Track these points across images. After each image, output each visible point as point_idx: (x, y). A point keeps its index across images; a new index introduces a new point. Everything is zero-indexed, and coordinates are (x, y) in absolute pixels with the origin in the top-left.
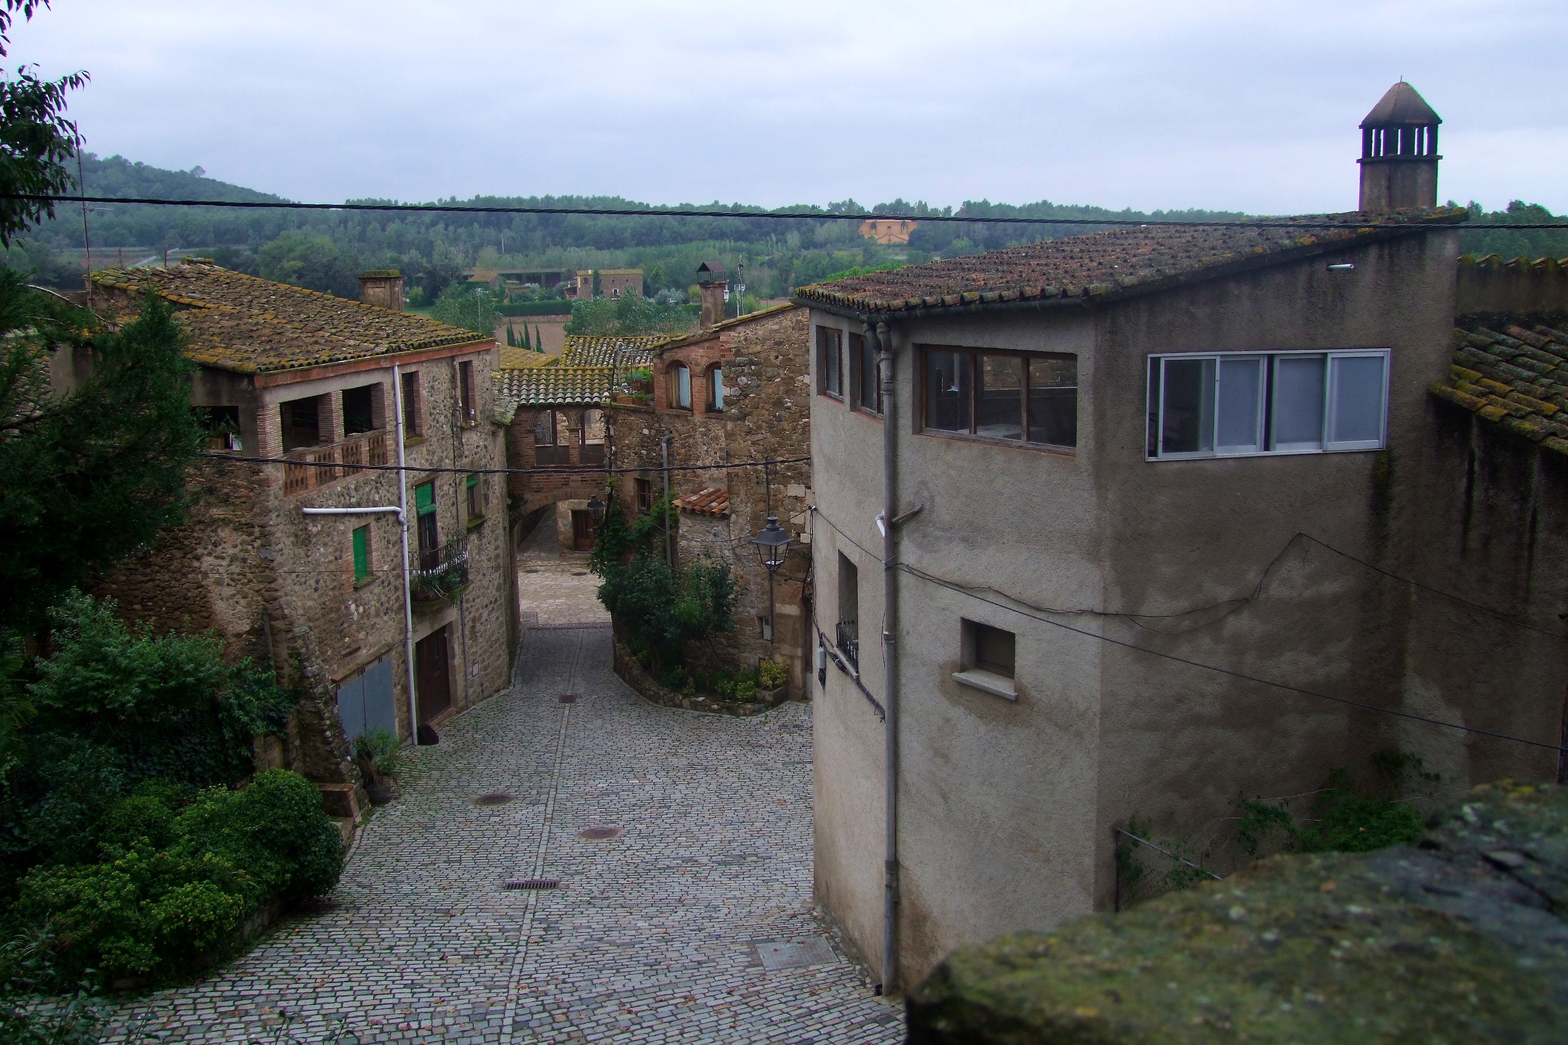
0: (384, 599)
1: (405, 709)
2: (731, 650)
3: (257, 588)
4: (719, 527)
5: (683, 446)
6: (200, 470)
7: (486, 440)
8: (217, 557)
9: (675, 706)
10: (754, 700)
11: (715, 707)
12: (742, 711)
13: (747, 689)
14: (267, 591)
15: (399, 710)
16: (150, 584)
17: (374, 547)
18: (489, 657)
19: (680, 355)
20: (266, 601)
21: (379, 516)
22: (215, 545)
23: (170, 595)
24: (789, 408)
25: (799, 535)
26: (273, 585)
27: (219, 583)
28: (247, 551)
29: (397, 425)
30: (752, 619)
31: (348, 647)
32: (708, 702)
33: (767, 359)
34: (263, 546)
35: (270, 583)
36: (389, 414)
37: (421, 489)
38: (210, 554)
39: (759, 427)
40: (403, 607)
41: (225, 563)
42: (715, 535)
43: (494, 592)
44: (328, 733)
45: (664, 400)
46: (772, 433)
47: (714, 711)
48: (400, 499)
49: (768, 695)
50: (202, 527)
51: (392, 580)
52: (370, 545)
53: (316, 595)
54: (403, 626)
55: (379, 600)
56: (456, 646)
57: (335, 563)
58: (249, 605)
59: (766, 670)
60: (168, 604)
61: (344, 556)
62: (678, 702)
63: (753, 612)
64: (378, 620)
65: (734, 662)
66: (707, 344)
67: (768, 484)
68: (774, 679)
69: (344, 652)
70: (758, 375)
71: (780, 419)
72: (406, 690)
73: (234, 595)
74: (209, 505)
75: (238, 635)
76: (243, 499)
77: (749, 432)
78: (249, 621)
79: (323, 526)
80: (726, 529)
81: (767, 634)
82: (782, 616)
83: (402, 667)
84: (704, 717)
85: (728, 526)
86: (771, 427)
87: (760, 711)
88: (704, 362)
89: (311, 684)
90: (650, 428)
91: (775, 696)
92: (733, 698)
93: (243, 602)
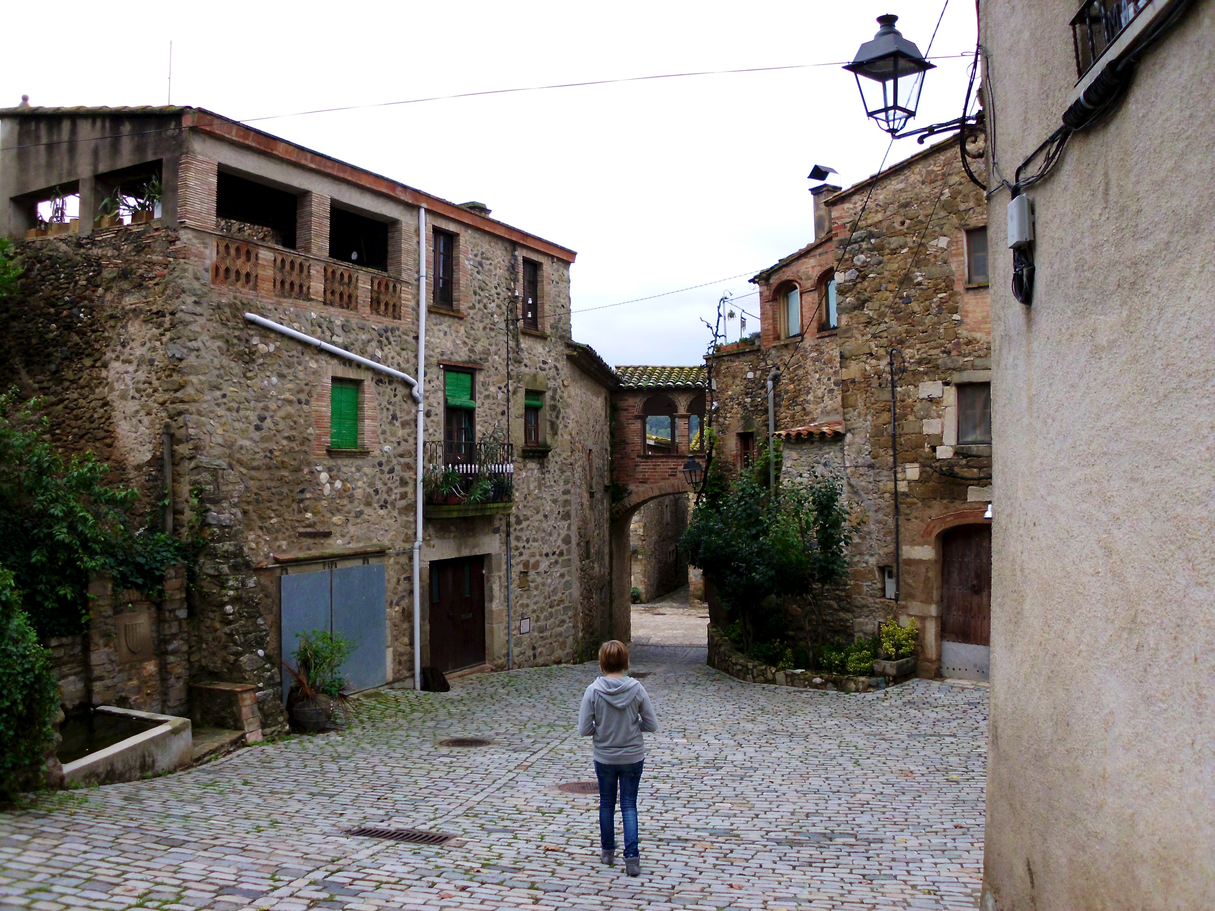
0: (379, 485)
1: (406, 640)
2: (842, 614)
3: (161, 400)
4: (831, 454)
5: (792, 381)
6: (118, 249)
7: (556, 360)
8: (125, 362)
9: (767, 681)
10: (871, 673)
11: (818, 680)
12: (853, 686)
13: (861, 660)
14: (173, 403)
15: (396, 638)
16: (61, 407)
17: (368, 412)
18: (546, 619)
19: (787, 274)
20: (171, 417)
21: (381, 378)
22: (123, 345)
23: (77, 418)
24: (919, 284)
25: (934, 449)
26: (179, 394)
27: (123, 397)
28: (154, 349)
29: (418, 280)
30: (871, 571)
31: (309, 526)
32: (809, 673)
33: (890, 227)
34: (172, 339)
35: (176, 391)
36: (406, 260)
37: (452, 375)
38: (117, 358)
39: (882, 315)
40: (413, 507)
41: (131, 368)
42: (825, 465)
43: (559, 542)
44: (229, 608)
45: (771, 332)
46: (898, 319)
47: (817, 686)
48: (417, 370)
49: (890, 667)
50: (112, 322)
51: (397, 468)
52: (362, 409)
53: (256, 435)
54: (410, 532)
55: (371, 485)
56: (496, 587)
57: (298, 406)
58: (152, 424)
59: (888, 635)
60: (76, 430)
61: (313, 402)
62: (770, 676)
63: (872, 561)
64: (368, 511)
65: (847, 632)
66: (819, 251)
67: (894, 387)
68: (898, 646)
69: (301, 530)
70: (879, 249)
71: (908, 300)
72: (408, 615)
73: (137, 412)
74: (123, 292)
75: (138, 468)
76: (157, 280)
77: (869, 323)
78: (150, 447)
79: (277, 348)
80: (839, 455)
81: (891, 591)
82: (910, 562)
83: (404, 585)
84: (801, 692)
85: (842, 450)
86: (896, 312)
87: (877, 687)
88: (815, 273)
89: (212, 534)
90: (754, 369)
91: (899, 667)
92: (842, 668)
93: (146, 420)
